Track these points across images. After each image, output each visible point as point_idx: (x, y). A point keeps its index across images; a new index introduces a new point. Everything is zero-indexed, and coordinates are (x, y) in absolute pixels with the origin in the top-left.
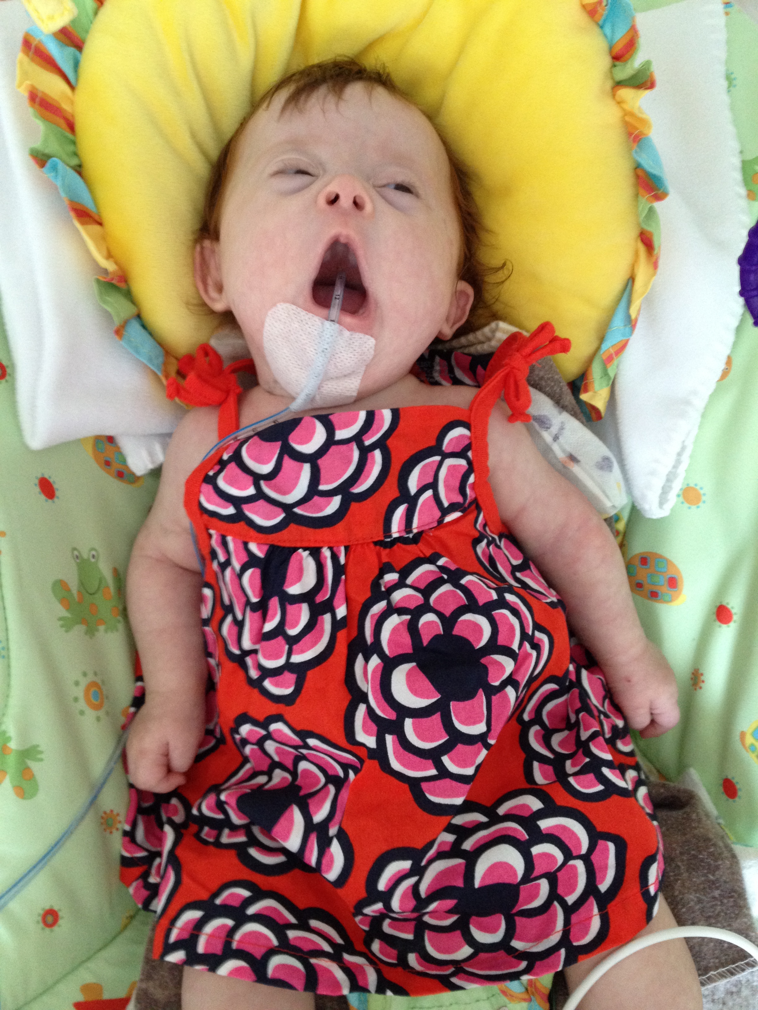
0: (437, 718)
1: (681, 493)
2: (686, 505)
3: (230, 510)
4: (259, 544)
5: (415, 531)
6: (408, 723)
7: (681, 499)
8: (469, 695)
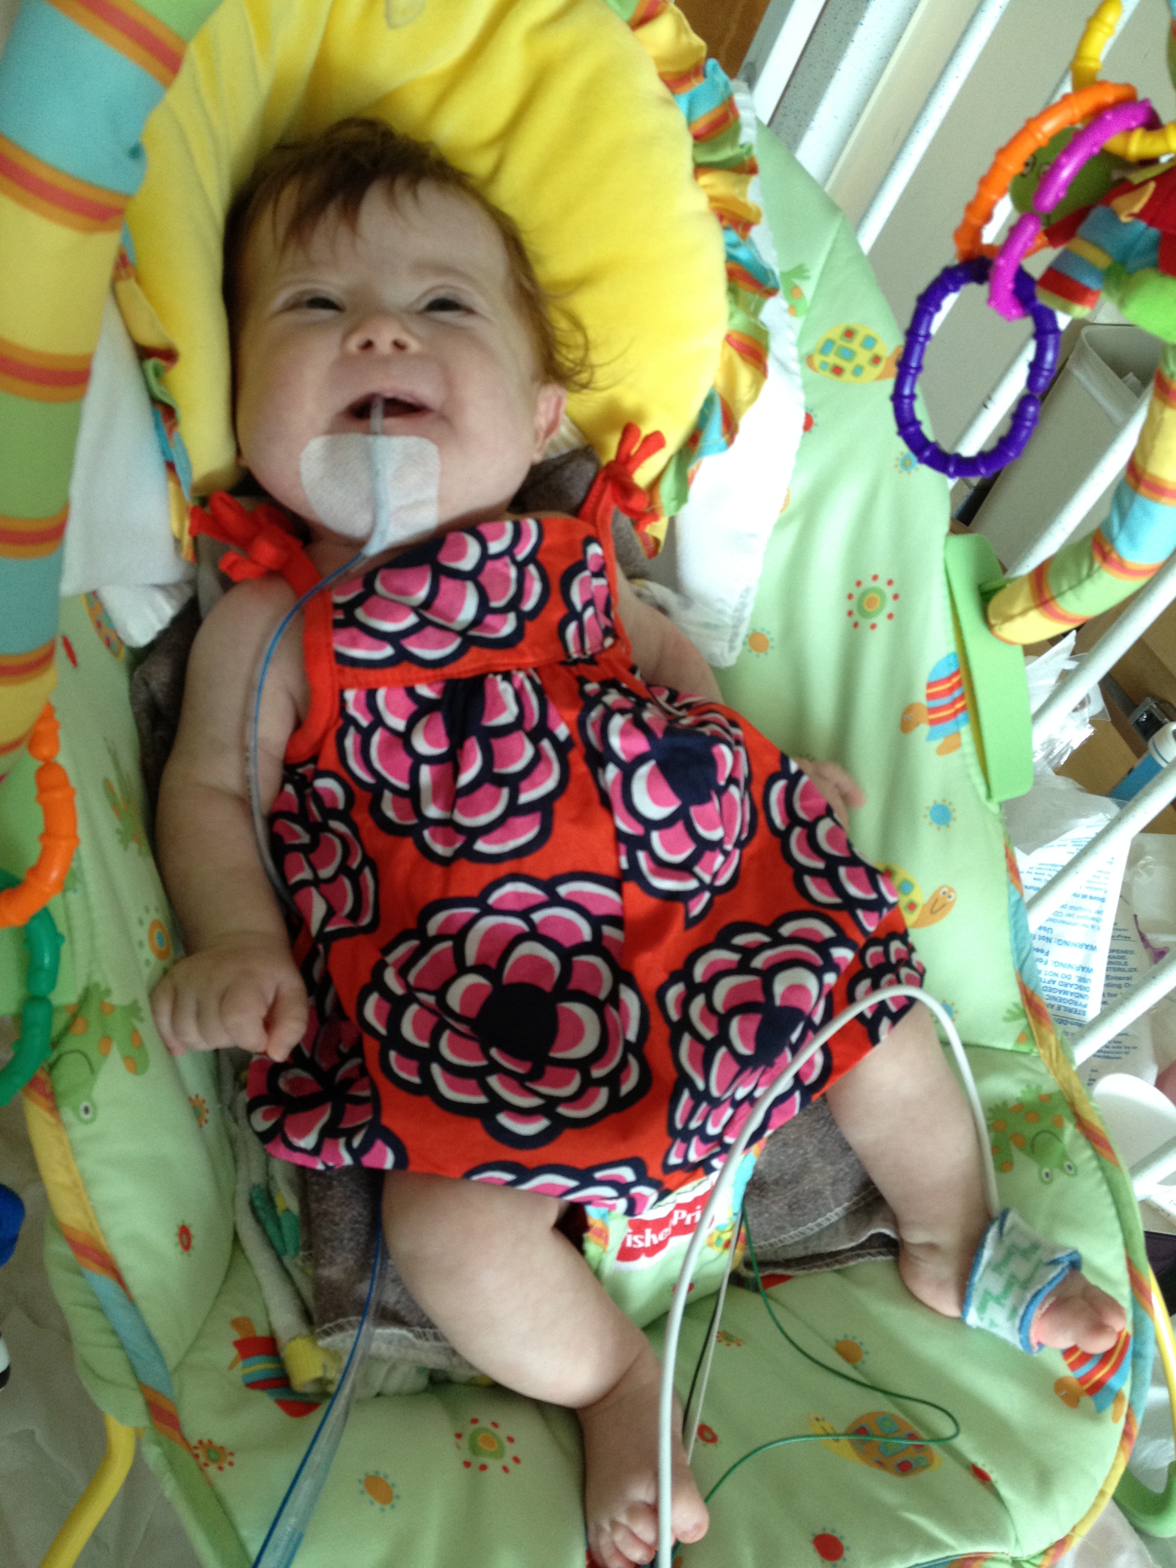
0: (680, 827)
1: (747, 640)
2: (754, 653)
3: (388, 651)
4: (430, 685)
5: (589, 653)
6: (655, 836)
7: (748, 647)
8: (704, 799)
